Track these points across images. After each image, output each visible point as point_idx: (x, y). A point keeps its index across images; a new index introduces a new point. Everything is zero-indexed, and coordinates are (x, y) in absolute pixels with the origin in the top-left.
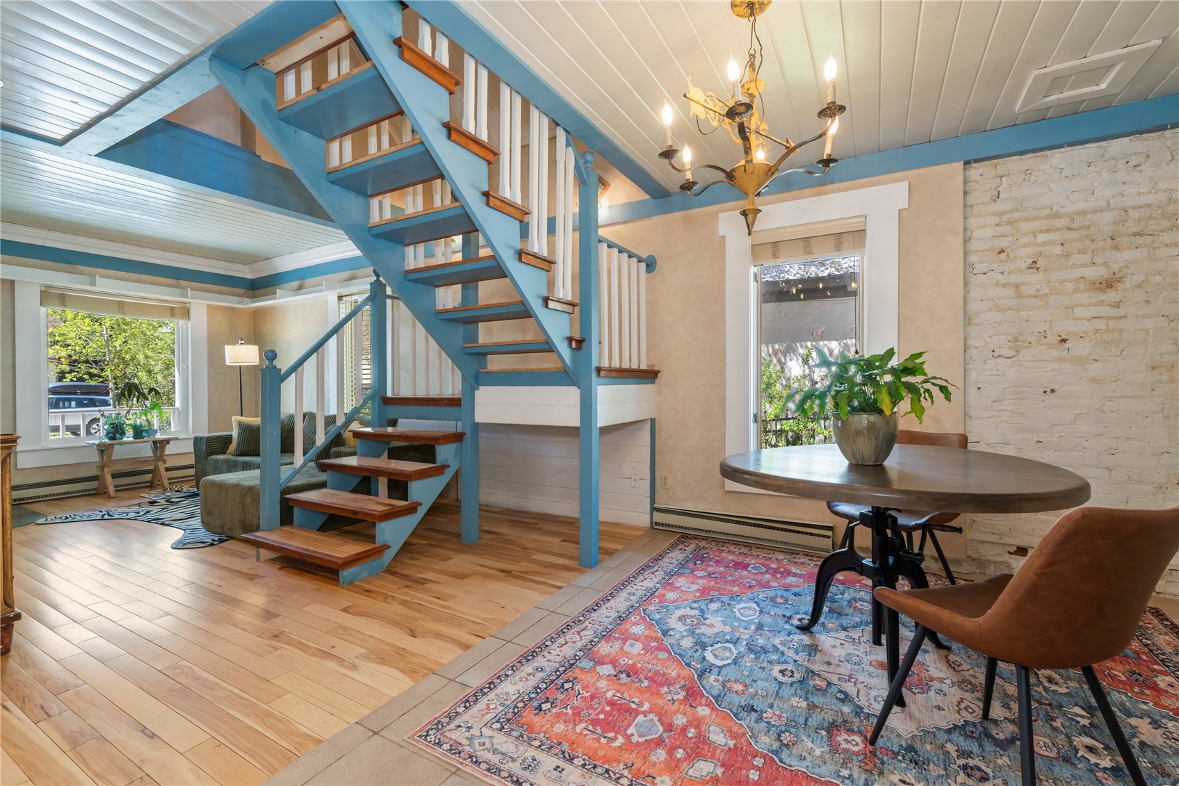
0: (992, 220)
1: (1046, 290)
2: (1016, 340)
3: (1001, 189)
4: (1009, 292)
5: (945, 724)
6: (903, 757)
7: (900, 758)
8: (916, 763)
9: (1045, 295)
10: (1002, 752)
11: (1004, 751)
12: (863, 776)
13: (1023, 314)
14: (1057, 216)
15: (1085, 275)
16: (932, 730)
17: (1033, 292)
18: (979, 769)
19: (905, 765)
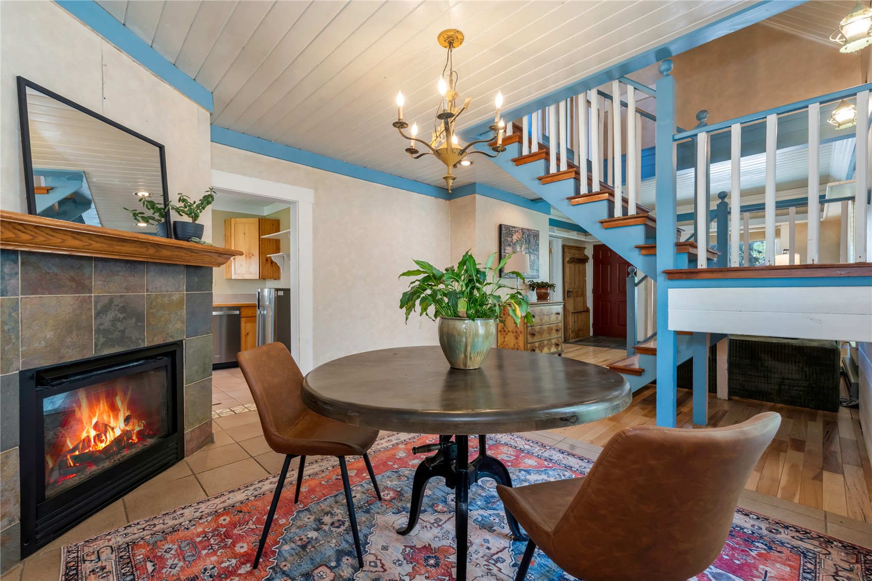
5: (371, 539)
6: (366, 506)
7: (366, 505)
8: (359, 508)
10: (337, 548)
11: (337, 550)
12: (366, 487)
16: (372, 529)
18: (338, 527)
19: (361, 503)
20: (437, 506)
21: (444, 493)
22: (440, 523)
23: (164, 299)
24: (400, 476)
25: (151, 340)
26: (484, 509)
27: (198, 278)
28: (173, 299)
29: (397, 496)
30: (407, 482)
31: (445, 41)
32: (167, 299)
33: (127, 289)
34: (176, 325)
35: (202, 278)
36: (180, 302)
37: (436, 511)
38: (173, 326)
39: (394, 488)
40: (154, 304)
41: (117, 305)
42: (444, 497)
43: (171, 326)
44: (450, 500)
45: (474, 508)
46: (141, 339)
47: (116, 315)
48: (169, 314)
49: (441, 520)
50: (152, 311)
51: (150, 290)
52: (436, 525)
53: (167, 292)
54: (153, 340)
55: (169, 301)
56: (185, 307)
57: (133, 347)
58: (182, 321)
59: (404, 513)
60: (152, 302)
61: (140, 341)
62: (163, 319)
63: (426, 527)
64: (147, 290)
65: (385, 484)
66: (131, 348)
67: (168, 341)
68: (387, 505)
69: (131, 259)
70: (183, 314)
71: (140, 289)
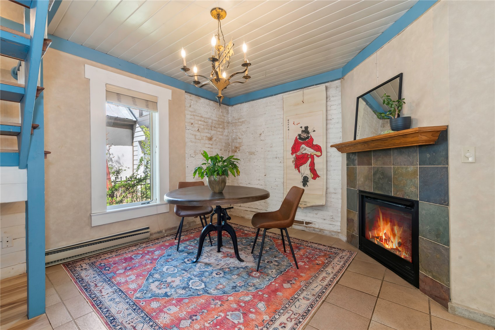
0: (190, 113)
1: (200, 138)
2: (195, 152)
3: (191, 104)
4: (193, 137)
7: (263, 269)
8: (266, 268)
9: (200, 139)
10: (264, 256)
13: (196, 144)
14: (202, 117)
15: (207, 136)
16: (254, 261)
17: (198, 138)
18: (269, 261)
19: (266, 270)
20: (228, 270)
21: (225, 277)
22: (227, 264)
23: (403, 170)
24: (254, 286)
25: (395, 193)
26: (206, 271)
27: (430, 154)
28: (409, 170)
29: (250, 274)
30: (248, 282)
31: (222, 15)
32: (404, 170)
33: (384, 164)
34: (411, 189)
35: (434, 154)
36: (415, 172)
37: (229, 268)
38: (409, 189)
39: (253, 278)
40: (397, 172)
41: (380, 172)
42: (225, 275)
43: (407, 188)
44: (222, 274)
45: (210, 271)
46: (390, 191)
47: (380, 176)
48: (406, 180)
49: (227, 265)
50: (396, 176)
51: (394, 164)
52: (229, 264)
53: (405, 165)
54: (396, 193)
55: (406, 171)
56: (418, 177)
57: (386, 194)
58: (416, 187)
59: (244, 267)
60: (395, 171)
61: (390, 192)
62: (402, 182)
63: (233, 263)
64: (393, 164)
65: (260, 280)
66: (385, 194)
67: (405, 198)
68: (253, 269)
69: (385, 148)
70: (416, 182)
71: (390, 163)
